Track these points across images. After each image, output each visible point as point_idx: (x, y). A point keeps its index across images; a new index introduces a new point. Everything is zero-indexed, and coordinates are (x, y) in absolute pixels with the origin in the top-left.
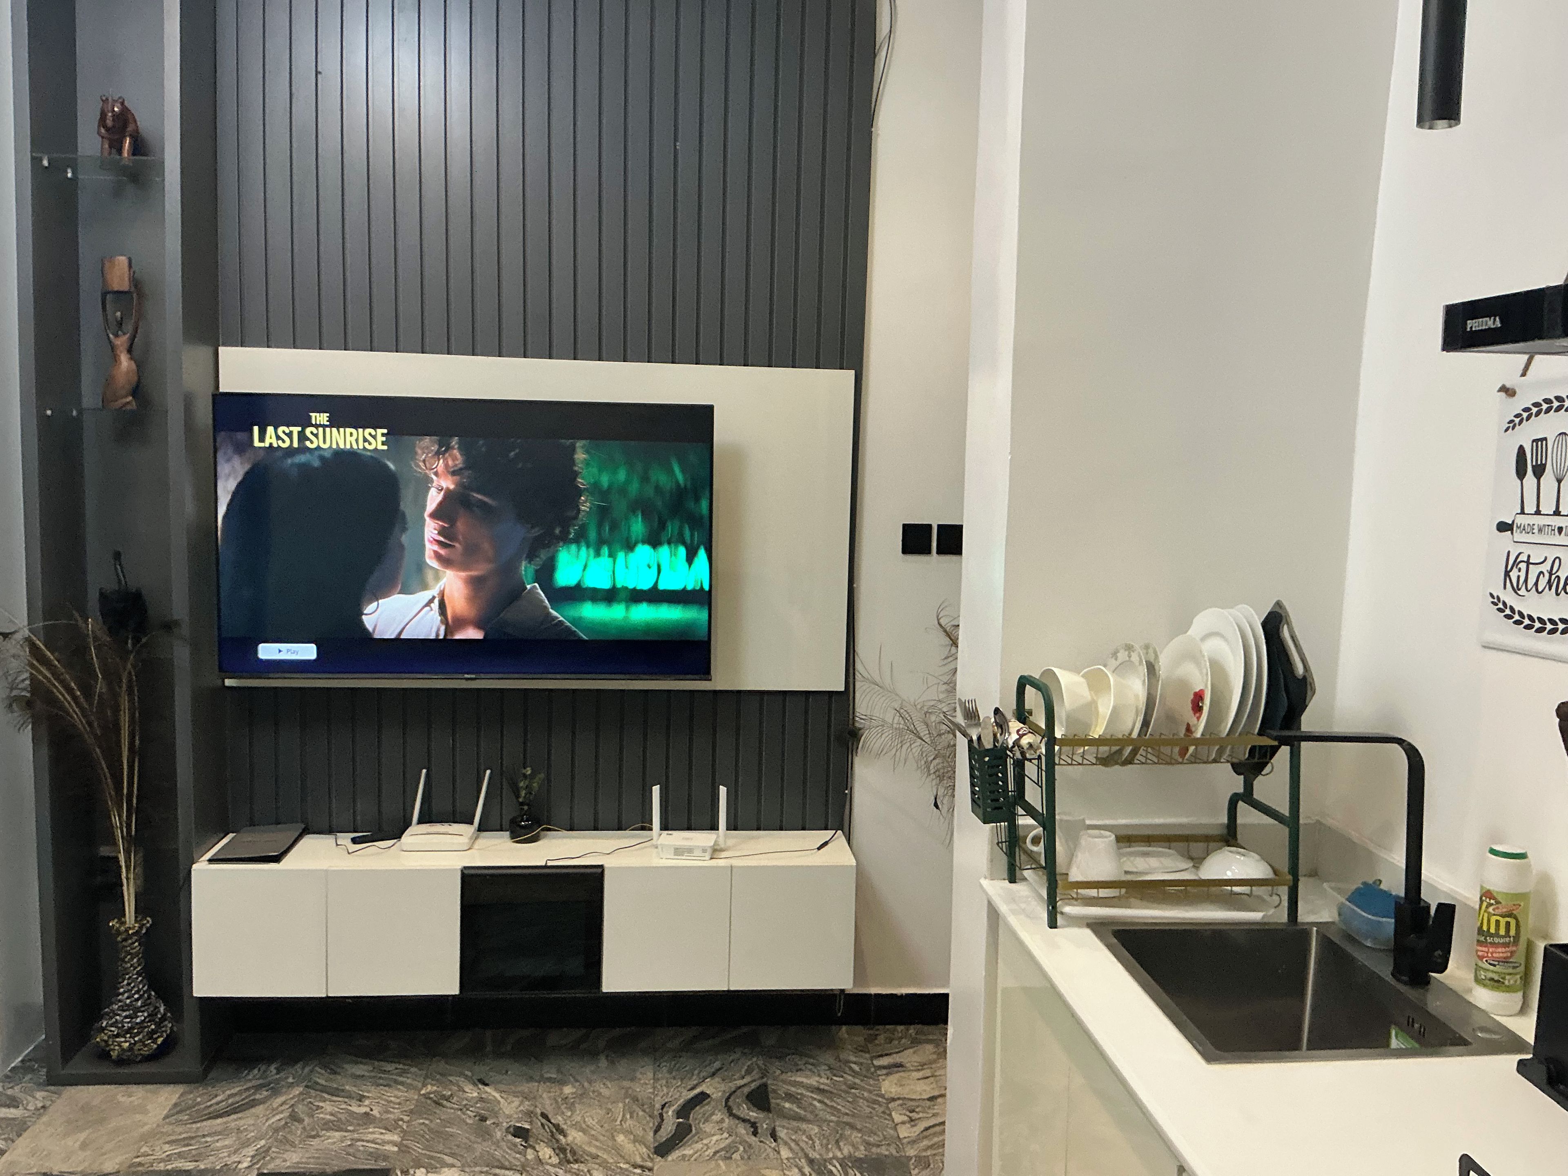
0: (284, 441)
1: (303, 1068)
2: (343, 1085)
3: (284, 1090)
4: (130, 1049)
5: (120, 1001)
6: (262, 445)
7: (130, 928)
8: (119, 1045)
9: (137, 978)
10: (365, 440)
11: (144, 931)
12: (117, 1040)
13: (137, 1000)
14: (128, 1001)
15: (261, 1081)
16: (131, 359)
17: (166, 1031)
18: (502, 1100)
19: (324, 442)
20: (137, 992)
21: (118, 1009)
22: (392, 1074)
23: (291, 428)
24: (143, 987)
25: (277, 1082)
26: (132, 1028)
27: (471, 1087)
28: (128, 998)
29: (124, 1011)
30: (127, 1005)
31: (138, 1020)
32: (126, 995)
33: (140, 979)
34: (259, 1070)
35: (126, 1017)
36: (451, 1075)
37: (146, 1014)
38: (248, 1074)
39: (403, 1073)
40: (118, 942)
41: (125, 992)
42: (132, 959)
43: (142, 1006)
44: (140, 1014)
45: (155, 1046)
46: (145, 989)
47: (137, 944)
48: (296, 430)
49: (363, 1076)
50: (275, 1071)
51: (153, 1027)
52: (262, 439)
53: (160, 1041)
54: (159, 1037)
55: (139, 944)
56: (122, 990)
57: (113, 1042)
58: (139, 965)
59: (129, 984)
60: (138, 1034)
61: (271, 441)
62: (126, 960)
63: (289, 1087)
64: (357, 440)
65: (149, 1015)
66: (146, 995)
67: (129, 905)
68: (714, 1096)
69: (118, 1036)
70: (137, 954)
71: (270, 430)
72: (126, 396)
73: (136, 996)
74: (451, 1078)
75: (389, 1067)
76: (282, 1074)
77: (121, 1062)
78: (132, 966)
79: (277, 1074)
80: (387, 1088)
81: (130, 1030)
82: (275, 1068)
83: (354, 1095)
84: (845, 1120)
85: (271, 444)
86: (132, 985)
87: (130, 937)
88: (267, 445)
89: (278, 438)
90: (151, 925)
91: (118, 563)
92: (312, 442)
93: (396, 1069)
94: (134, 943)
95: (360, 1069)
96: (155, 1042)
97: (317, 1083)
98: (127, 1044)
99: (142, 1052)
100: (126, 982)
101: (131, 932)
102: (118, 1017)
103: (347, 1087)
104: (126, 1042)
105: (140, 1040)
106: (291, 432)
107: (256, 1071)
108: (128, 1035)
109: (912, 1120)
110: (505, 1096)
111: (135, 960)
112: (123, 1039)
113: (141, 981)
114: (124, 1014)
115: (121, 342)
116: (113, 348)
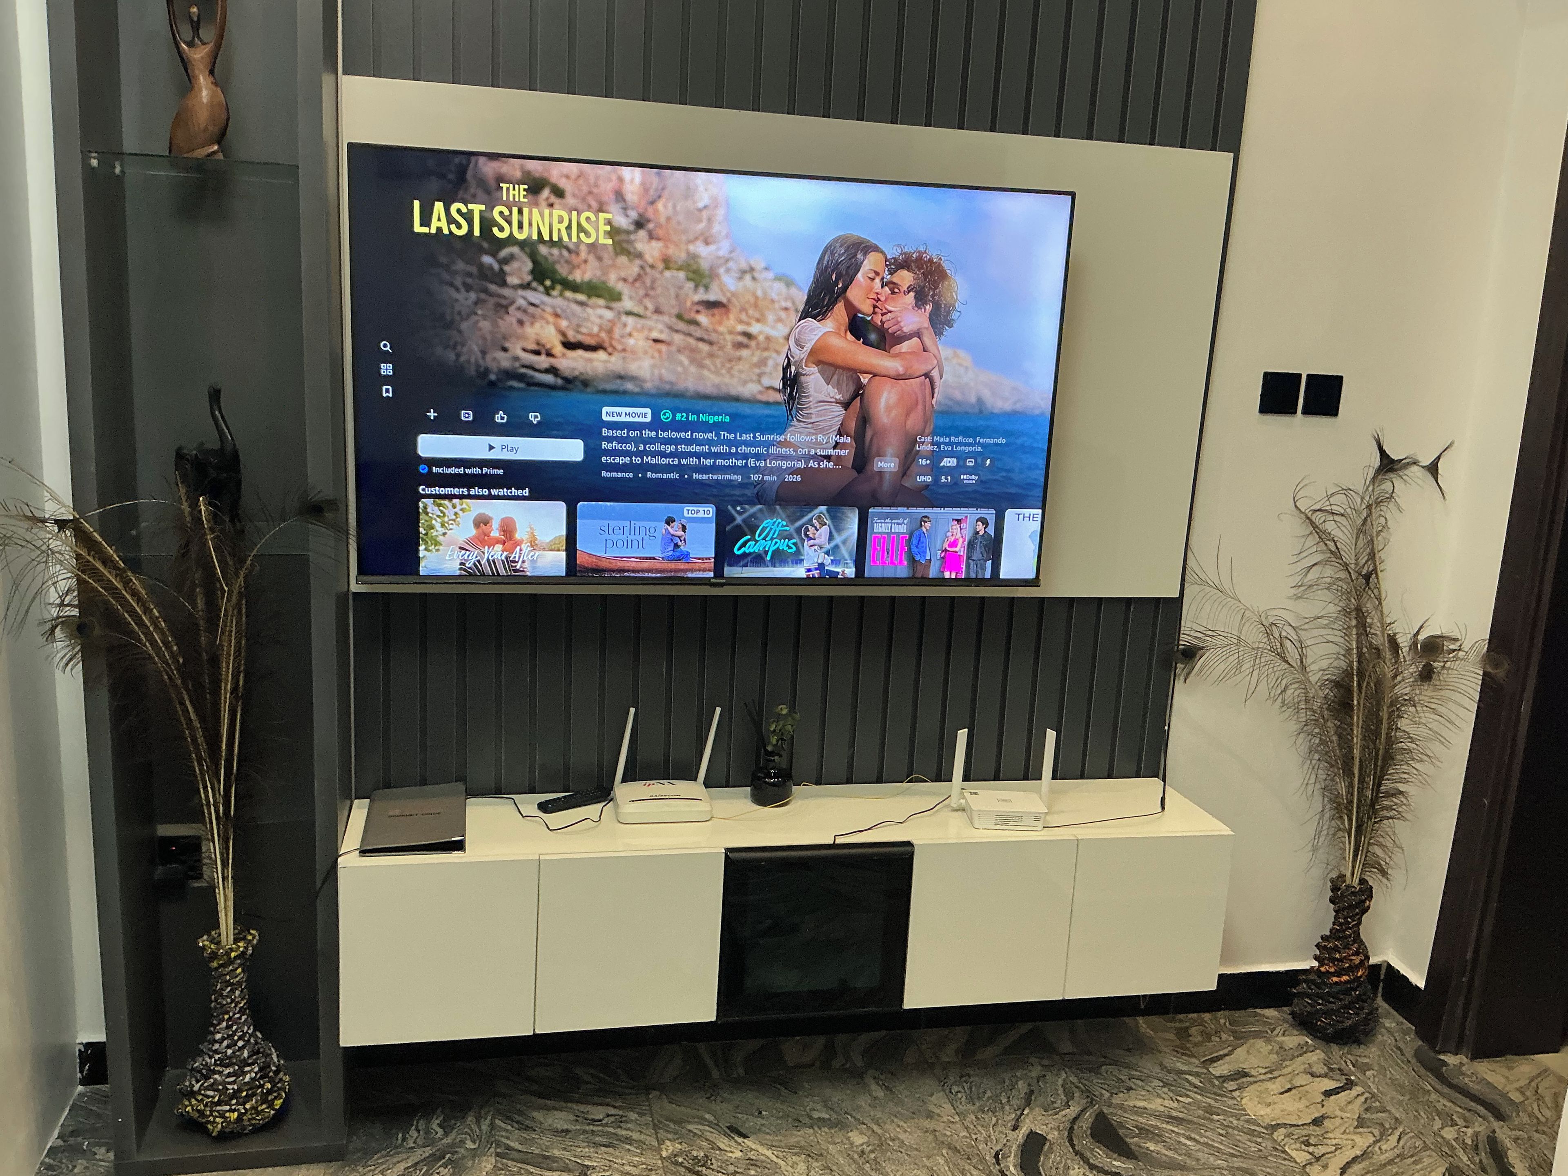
0: (459, 226)
1: (478, 1122)
2: (547, 1148)
3: (470, 1163)
4: (239, 1119)
5: (216, 1052)
6: (425, 230)
7: (232, 950)
8: (222, 1115)
9: (240, 1018)
10: (580, 228)
11: (250, 952)
12: (218, 1108)
13: (241, 1049)
14: (230, 1052)
15: (428, 1151)
16: (216, 84)
17: (284, 1089)
18: (780, 1161)
19: (520, 226)
20: (240, 1038)
21: (216, 1065)
22: (606, 1125)
23: (470, 206)
24: (249, 1028)
25: (452, 1148)
26: (240, 1090)
27: (726, 1140)
28: (228, 1047)
29: (227, 1066)
30: (229, 1058)
31: (247, 1079)
32: (225, 1043)
33: (244, 1018)
34: (418, 1131)
35: (229, 1075)
36: (689, 1122)
37: (256, 1069)
38: (404, 1139)
39: (620, 1122)
40: (211, 970)
41: (223, 1039)
42: (232, 991)
43: (249, 1057)
44: (247, 1069)
45: (272, 1112)
46: (250, 1032)
47: (239, 970)
48: (477, 208)
49: (567, 1131)
50: (440, 1132)
51: (269, 1086)
52: (426, 221)
53: (278, 1103)
54: (275, 1098)
55: (243, 971)
56: (218, 1036)
57: (211, 1111)
58: (242, 999)
59: (228, 1027)
60: (248, 1098)
61: (439, 224)
62: (225, 993)
63: (473, 1157)
64: (569, 228)
65: (261, 1070)
66: (252, 1041)
67: (226, 915)
68: (1049, 1137)
69: (219, 1103)
70: (239, 983)
71: (439, 206)
72: (210, 145)
73: (240, 1043)
74: (690, 1127)
75: (598, 1113)
76: (453, 1134)
77: (225, 1137)
78: (233, 1001)
79: (446, 1134)
80: (610, 1150)
81: (236, 1094)
82: (440, 1125)
83: (571, 1165)
84: (1236, 1165)
85: (439, 229)
86: (234, 1028)
87: (231, 962)
88: (433, 231)
89: (451, 220)
90: (259, 941)
91: (215, 407)
92: (501, 229)
93: (608, 1116)
94: (236, 969)
95: (560, 1119)
96: (271, 1105)
97: (508, 1148)
98: (236, 1114)
99: (253, 1122)
100: (224, 1024)
101: (233, 954)
102: (216, 1076)
103: (557, 1153)
104: (233, 1111)
105: (252, 1108)
106: (471, 212)
107: (413, 1133)
108: (234, 1101)
109: (1318, 1159)
110: (781, 1154)
111: (237, 993)
112: (228, 1108)
113: (246, 1020)
114: (226, 1072)
115: (198, 55)
116: (185, 63)
